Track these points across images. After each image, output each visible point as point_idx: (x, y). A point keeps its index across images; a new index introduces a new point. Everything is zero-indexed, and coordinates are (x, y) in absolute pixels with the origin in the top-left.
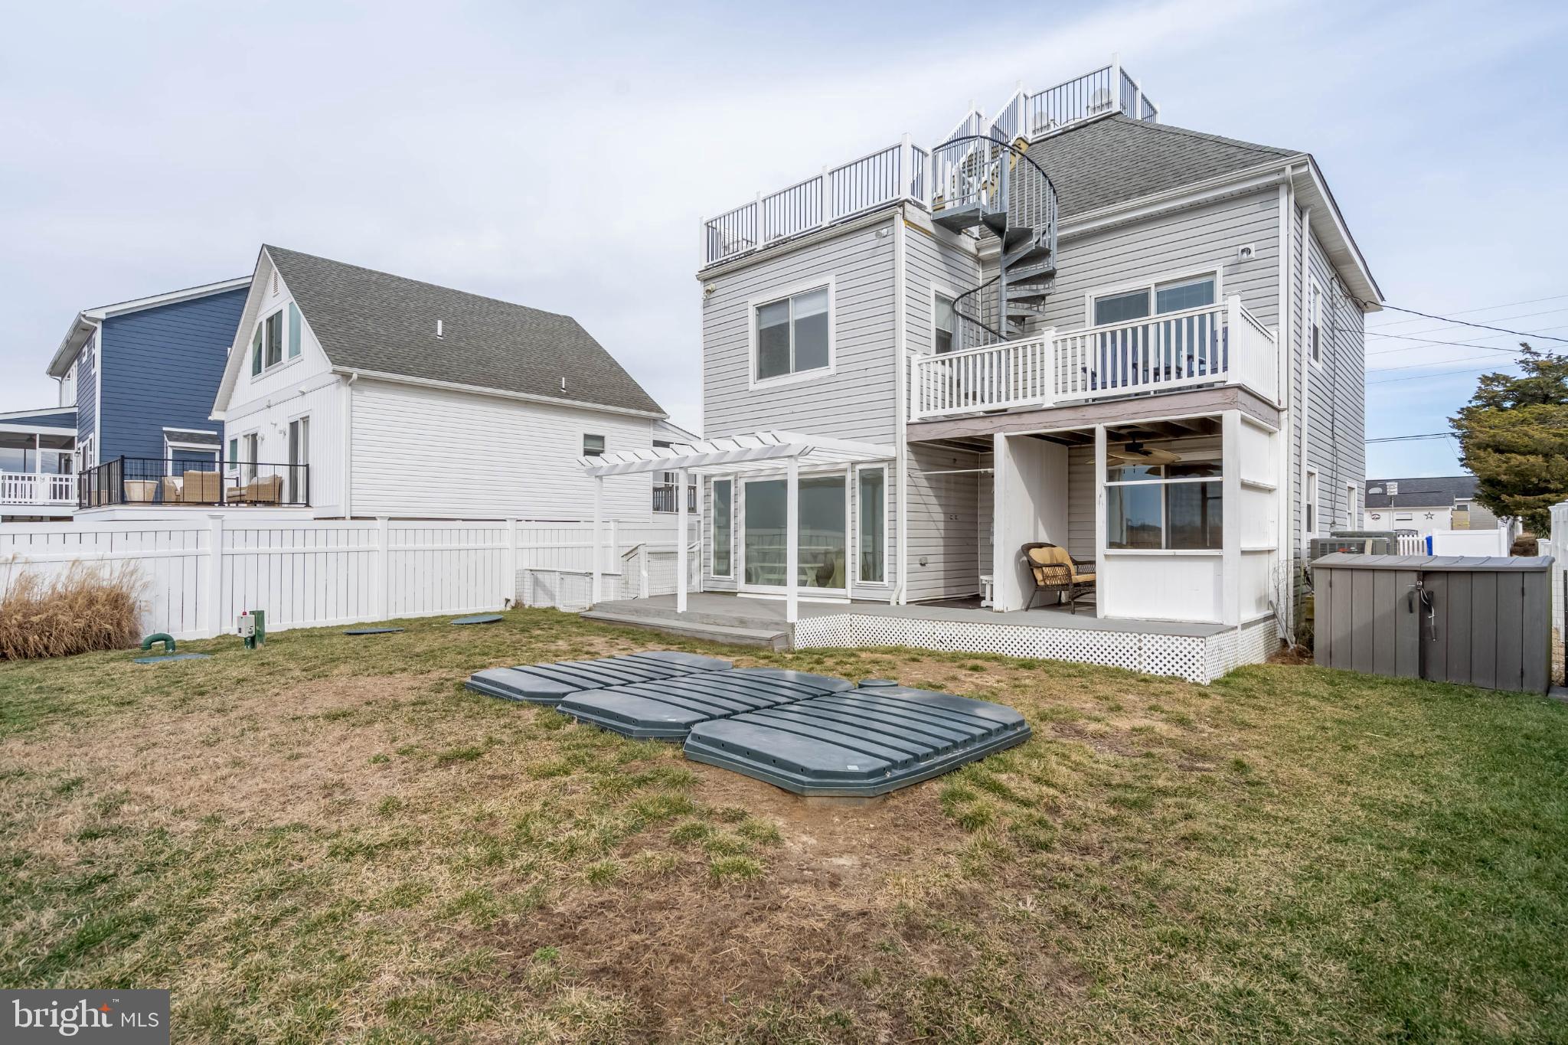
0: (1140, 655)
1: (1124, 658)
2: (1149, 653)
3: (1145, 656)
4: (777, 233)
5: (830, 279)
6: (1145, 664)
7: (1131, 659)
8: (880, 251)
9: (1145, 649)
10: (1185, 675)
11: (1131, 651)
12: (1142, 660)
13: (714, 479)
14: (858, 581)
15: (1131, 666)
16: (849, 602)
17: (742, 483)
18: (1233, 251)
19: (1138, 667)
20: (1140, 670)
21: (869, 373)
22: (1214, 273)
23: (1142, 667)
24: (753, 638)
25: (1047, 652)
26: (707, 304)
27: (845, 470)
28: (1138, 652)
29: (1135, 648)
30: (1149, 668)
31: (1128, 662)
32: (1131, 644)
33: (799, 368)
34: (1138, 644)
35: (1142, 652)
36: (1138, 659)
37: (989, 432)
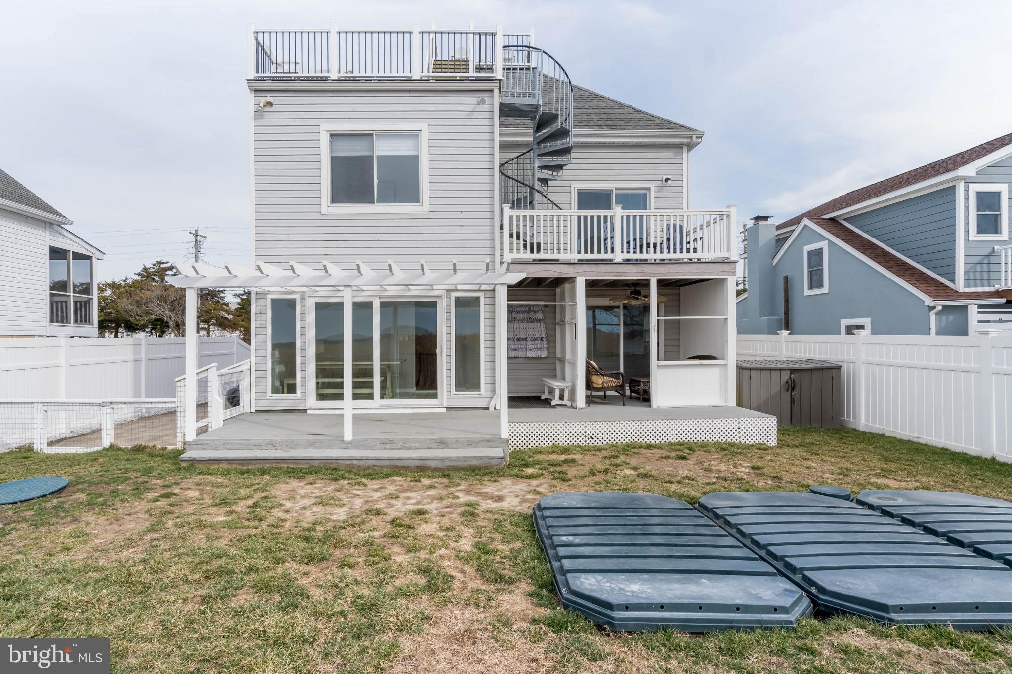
0: (739, 432)
1: (729, 435)
2: (745, 430)
3: (742, 432)
4: (350, 68)
5: (423, 126)
6: (743, 437)
7: (734, 435)
8: (476, 115)
9: (742, 428)
10: (765, 442)
11: (734, 430)
12: (741, 435)
13: (270, 297)
14: (454, 392)
15: (734, 440)
16: (444, 410)
17: (311, 303)
18: (659, 178)
19: (739, 440)
20: (740, 442)
21: (464, 215)
22: (649, 189)
23: (741, 440)
24: (480, 458)
25: (677, 437)
26: (259, 114)
27: (440, 296)
28: (738, 430)
29: (736, 428)
30: (745, 440)
31: (732, 438)
32: (734, 426)
33: (383, 200)
34: (738, 425)
35: (740, 430)
36: (738, 435)
37: (572, 275)
